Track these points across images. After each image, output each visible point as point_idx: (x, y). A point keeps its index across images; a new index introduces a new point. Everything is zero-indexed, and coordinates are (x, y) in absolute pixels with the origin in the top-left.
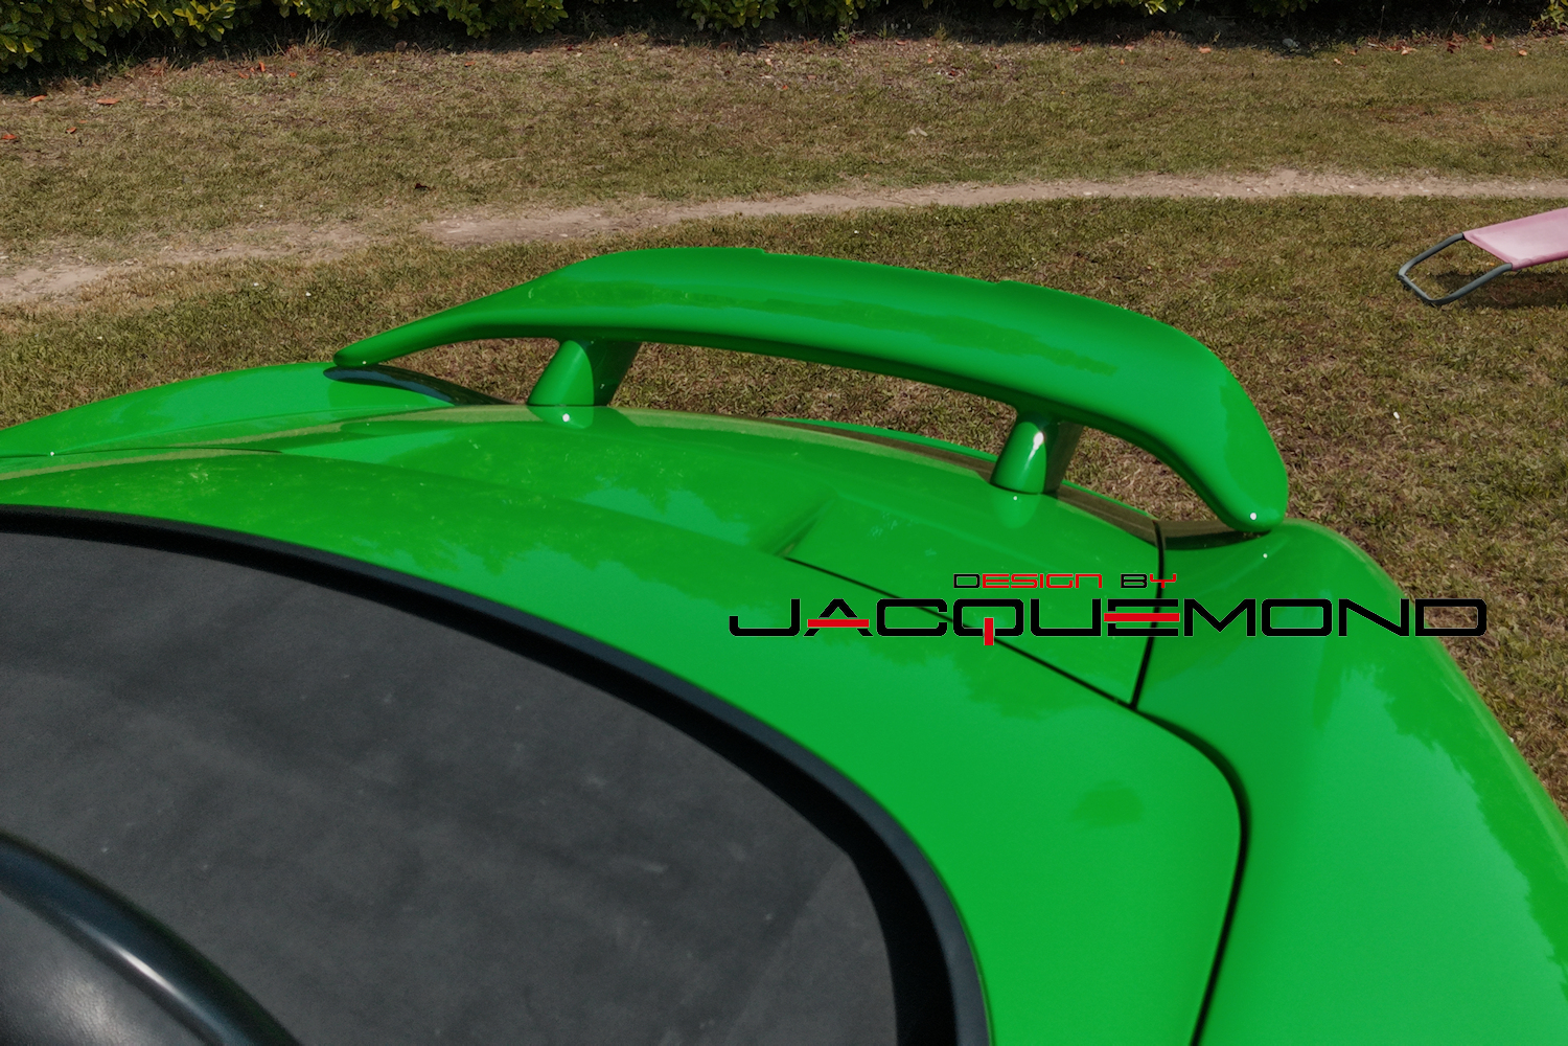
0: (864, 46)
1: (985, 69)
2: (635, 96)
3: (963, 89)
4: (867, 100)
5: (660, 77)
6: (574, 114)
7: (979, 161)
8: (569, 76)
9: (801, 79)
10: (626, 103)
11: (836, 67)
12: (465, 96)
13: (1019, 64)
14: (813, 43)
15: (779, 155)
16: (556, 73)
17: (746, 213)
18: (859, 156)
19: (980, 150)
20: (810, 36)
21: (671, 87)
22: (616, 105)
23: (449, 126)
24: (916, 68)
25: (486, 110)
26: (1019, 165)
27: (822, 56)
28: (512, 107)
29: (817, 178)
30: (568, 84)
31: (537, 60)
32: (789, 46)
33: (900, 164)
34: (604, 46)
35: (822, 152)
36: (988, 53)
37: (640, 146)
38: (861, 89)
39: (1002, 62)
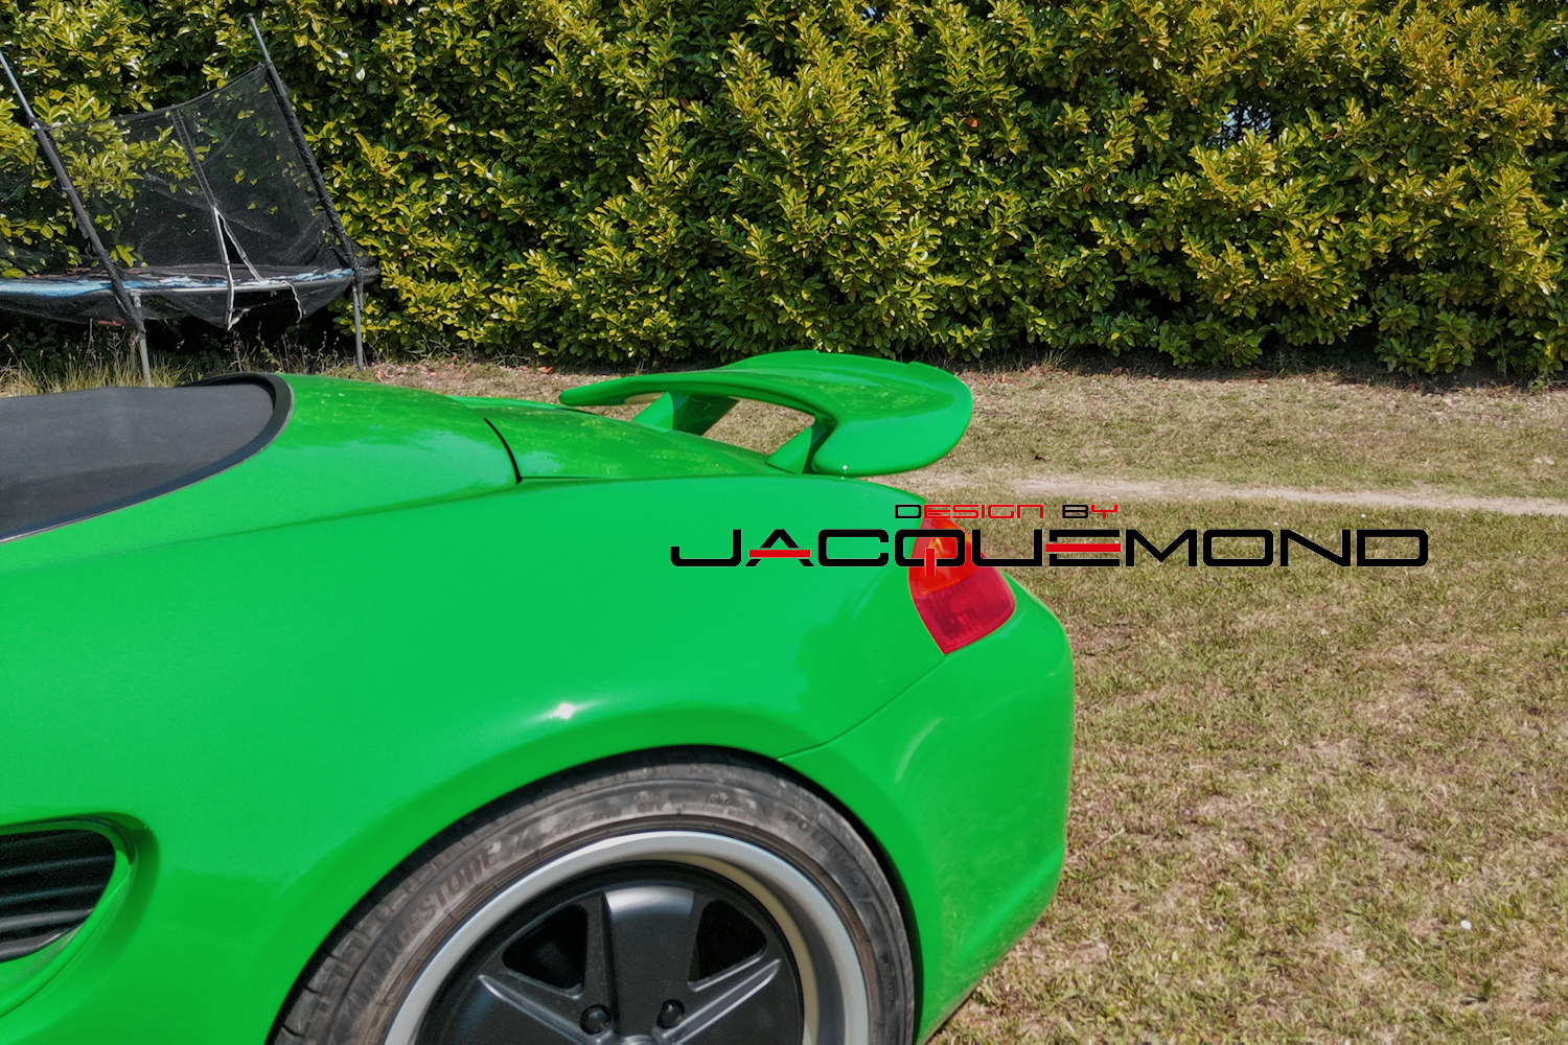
2: (1289, 417)
4: (1528, 435)
5: (1327, 407)
6: (1219, 426)
8: (1242, 400)
10: (1275, 422)
11: (1518, 410)
12: (1140, 407)
14: (1505, 389)
16: (1231, 398)
20: (1504, 383)
21: (1330, 414)
22: (1264, 423)
23: (1107, 425)
25: (1148, 418)
27: (1509, 400)
28: (1171, 418)
30: (1235, 406)
31: (1221, 387)
32: (1479, 390)
34: (1289, 381)
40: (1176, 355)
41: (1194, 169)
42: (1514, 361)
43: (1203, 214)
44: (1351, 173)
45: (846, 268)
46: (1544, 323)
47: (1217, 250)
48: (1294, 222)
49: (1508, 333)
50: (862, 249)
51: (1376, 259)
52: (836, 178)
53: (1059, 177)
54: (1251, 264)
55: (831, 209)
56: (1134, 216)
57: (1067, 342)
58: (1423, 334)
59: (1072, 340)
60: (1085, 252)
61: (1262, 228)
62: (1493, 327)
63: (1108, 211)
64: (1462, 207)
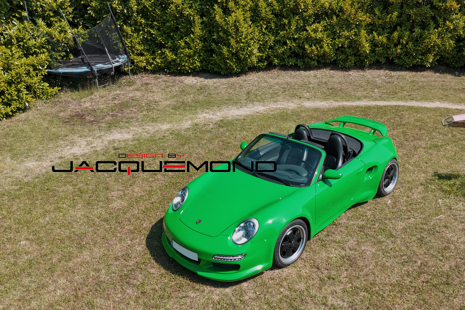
0: (369, 71)
1: (392, 77)
2: (329, 81)
3: (387, 81)
4: (369, 83)
5: (332, 77)
6: (319, 85)
7: (385, 97)
8: (318, 77)
9: (357, 78)
10: (327, 83)
11: (364, 75)
12: (302, 80)
13: (399, 76)
14: (360, 70)
15: (353, 94)
16: (315, 76)
17: (347, 104)
18: (366, 95)
19: (387, 95)
20: (359, 69)
21: (335, 79)
22: (326, 83)
23: (301, 86)
24: (379, 76)
25: (306, 83)
26: (392, 98)
27: (361, 73)
28: (310, 83)
29: (358, 99)
30: (318, 78)
31: (312, 73)
32: (355, 71)
33: (372, 97)
34: (322, 70)
35: (359, 94)
36: (393, 73)
37: (331, 91)
38: (368, 80)
39: (395, 76)
40: (301, 66)
41: (307, 31)
42: (361, 64)
43: (308, 39)
44: (334, 30)
45: (243, 54)
46: (366, 58)
47: (311, 46)
48: (324, 40)
49: (360, 59)
50: (246, 50)
51: (338, 47)
52: (240, 36)
53: (281, 33)
54: (317, 49)
55: (240, 42)
56: (295, 40)
57: (280, 64)
58: (346, 60)
59: (281, 64)
60: (286, 47)
61: (319, 42)
62: (357, 57)
63: (290, 39)
64: (354, 37)
